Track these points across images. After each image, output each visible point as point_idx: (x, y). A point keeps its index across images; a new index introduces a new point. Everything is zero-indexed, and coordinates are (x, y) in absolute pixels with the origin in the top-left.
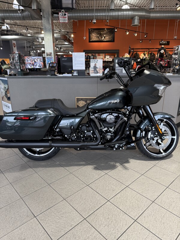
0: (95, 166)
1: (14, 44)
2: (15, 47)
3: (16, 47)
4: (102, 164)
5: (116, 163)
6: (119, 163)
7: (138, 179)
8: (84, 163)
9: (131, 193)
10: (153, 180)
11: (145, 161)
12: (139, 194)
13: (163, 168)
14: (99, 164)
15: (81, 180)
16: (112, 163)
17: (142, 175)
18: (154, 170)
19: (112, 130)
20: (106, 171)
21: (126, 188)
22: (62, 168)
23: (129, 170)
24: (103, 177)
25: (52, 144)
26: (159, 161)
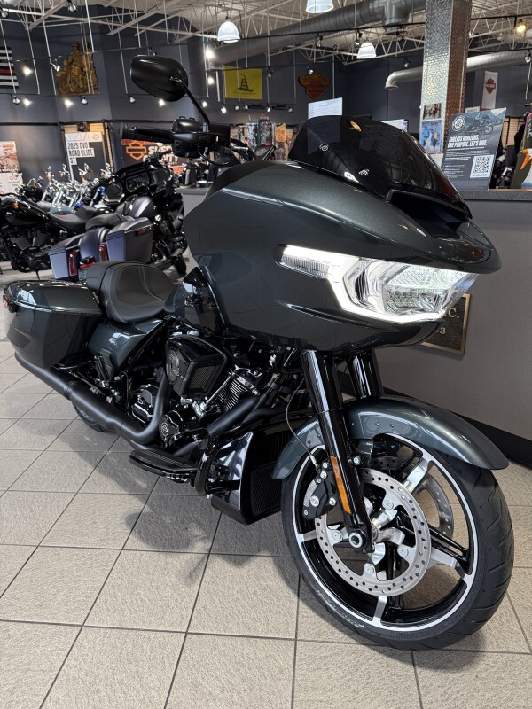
0: (147, 509)
1: (491, 82)
2: (490, 90)
3: (495, 91)
4: (168, 520)
5: (203, 539)
6: (208, 546)
7: (148, 634)
8: (144, 485)
9: (51, 651)
10: (176, 679)
11: (296, 599)
12: (54, 677)
13: (298, 678)
14: (163, 511)
15: (58, 523)
16: (196, 531)
17: (187, 633)
18: (252, 656)
19: (200, 409)
20: (135, 542)
21: (69, 628)
22: (90, 468)
23: (189, 586)
24: (97, 552)
25: (70, 390)
26: (349, 640)
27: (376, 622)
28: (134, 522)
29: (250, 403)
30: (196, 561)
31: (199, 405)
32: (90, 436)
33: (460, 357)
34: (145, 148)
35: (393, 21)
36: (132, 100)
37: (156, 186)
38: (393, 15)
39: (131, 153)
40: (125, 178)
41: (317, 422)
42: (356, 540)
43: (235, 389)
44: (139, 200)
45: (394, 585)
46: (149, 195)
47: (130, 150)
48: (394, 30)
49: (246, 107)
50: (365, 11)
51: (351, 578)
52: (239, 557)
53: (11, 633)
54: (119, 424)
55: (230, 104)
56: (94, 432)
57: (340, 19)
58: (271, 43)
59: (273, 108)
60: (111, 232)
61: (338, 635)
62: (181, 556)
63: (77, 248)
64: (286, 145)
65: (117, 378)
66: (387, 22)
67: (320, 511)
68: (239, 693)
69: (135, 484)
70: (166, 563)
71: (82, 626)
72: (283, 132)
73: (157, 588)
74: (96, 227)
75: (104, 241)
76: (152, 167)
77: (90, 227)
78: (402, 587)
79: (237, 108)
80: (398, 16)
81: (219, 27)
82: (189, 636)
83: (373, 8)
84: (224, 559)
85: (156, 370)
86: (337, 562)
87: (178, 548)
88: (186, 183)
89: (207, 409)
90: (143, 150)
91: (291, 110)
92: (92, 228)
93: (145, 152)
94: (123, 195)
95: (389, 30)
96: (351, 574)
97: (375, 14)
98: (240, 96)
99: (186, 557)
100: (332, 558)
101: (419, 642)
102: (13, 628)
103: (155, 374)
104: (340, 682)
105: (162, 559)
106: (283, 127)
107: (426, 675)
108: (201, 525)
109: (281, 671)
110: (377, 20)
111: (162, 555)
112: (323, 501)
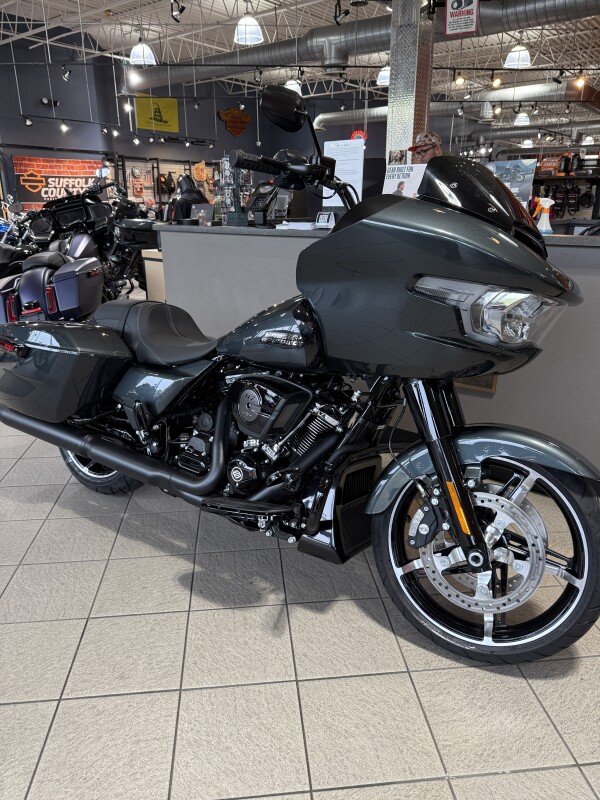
0: (198, 568)
4: (226, 576)
5: (273, 591)
6: (282, 596)
7: (257, 687)
8: (184, 545)
9: (157, 719)
10: (305, 725)
11: (393, 635)
12: (172, 743)
13: (425, 705)
14: (218, 568)
15: (100, 592)
16: (263, 584)
17: (297, 681)
18: (373, 692)
19: (272, 452)
20: (198, 602)
21: (166, 695)
22: (112, 534)
23: (279, 636)
24: (163, 617)
25: (88, 446)
26: (458, 665)
27: (488, 641)
28: (190, 582)
29: (331, 441)
30: (276, 613)
31: (272, 447)
32: (95, 500)
33: (490, 396)
34: (43, 179)
35: (333, 61)
36: (28, 123)
37: (93, 223)
38: (333, 56)
39: (27, 185)
40: (55, 212)
41: (425, 451)
42: (476, 559)
43: (314, 428)
44: (76, 239)
45: (509, 600)
46: (86, 232)
47: (25, 181)
48: (335, 71)
49: (162, 140)
50: (303, 48)
51: (463, 601)
52: (320, 604)
53: (100, 708)
54: (168, 477)
55: (143, 135)
56: (98, 496)
57: (277, 53)
58: (198, 72)
59: (192, 143)
60: (57, 273)
61: (446, 662)
62: (258, 610)
63: (13, 291)
64: (206, 185)
65: (156, 427)
66: (327, 63)
67: (429, 538)
68: (374, 726)
69: (173, 546)
70: (245, 619)
71: (180, 690)
72: (202, 170)
73: (246, 643)
74: (37, 267)
75: (50, 282)
76: (88, 201)
77: (29, 266)
78: (518, 601)
79: (151, 140)
80: (337, 57)
81: (131, 49)
82: (300, 684)
83: (312, 47)
84: (305, 607)
85: (195, 417)
86: (447, 588)
87: (250, 602)
88: (165, 219)
89: (279, 451)
90: (42, 182)
91: (211, 146)
92: (31, 268)
93: (44, 184)
94: (53, 232)
95: (329, 71)
96: (463, 596)
97: (313, 53)
98: (154, 127)
99: (264, 610)
100: (440, 584)
101: (534, 652)
102: (101, 704)
103: (195, 422)
104: (465, 702)
105: (238, 615)
106: (202, 165)
107: (539, 685)
108: (266, 579)
109: (407, 701)
110: (316, 59)
111: (236, 611)
112: (433, 527)
